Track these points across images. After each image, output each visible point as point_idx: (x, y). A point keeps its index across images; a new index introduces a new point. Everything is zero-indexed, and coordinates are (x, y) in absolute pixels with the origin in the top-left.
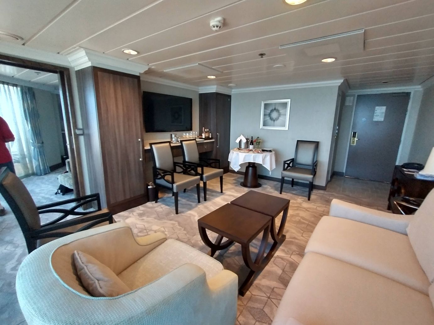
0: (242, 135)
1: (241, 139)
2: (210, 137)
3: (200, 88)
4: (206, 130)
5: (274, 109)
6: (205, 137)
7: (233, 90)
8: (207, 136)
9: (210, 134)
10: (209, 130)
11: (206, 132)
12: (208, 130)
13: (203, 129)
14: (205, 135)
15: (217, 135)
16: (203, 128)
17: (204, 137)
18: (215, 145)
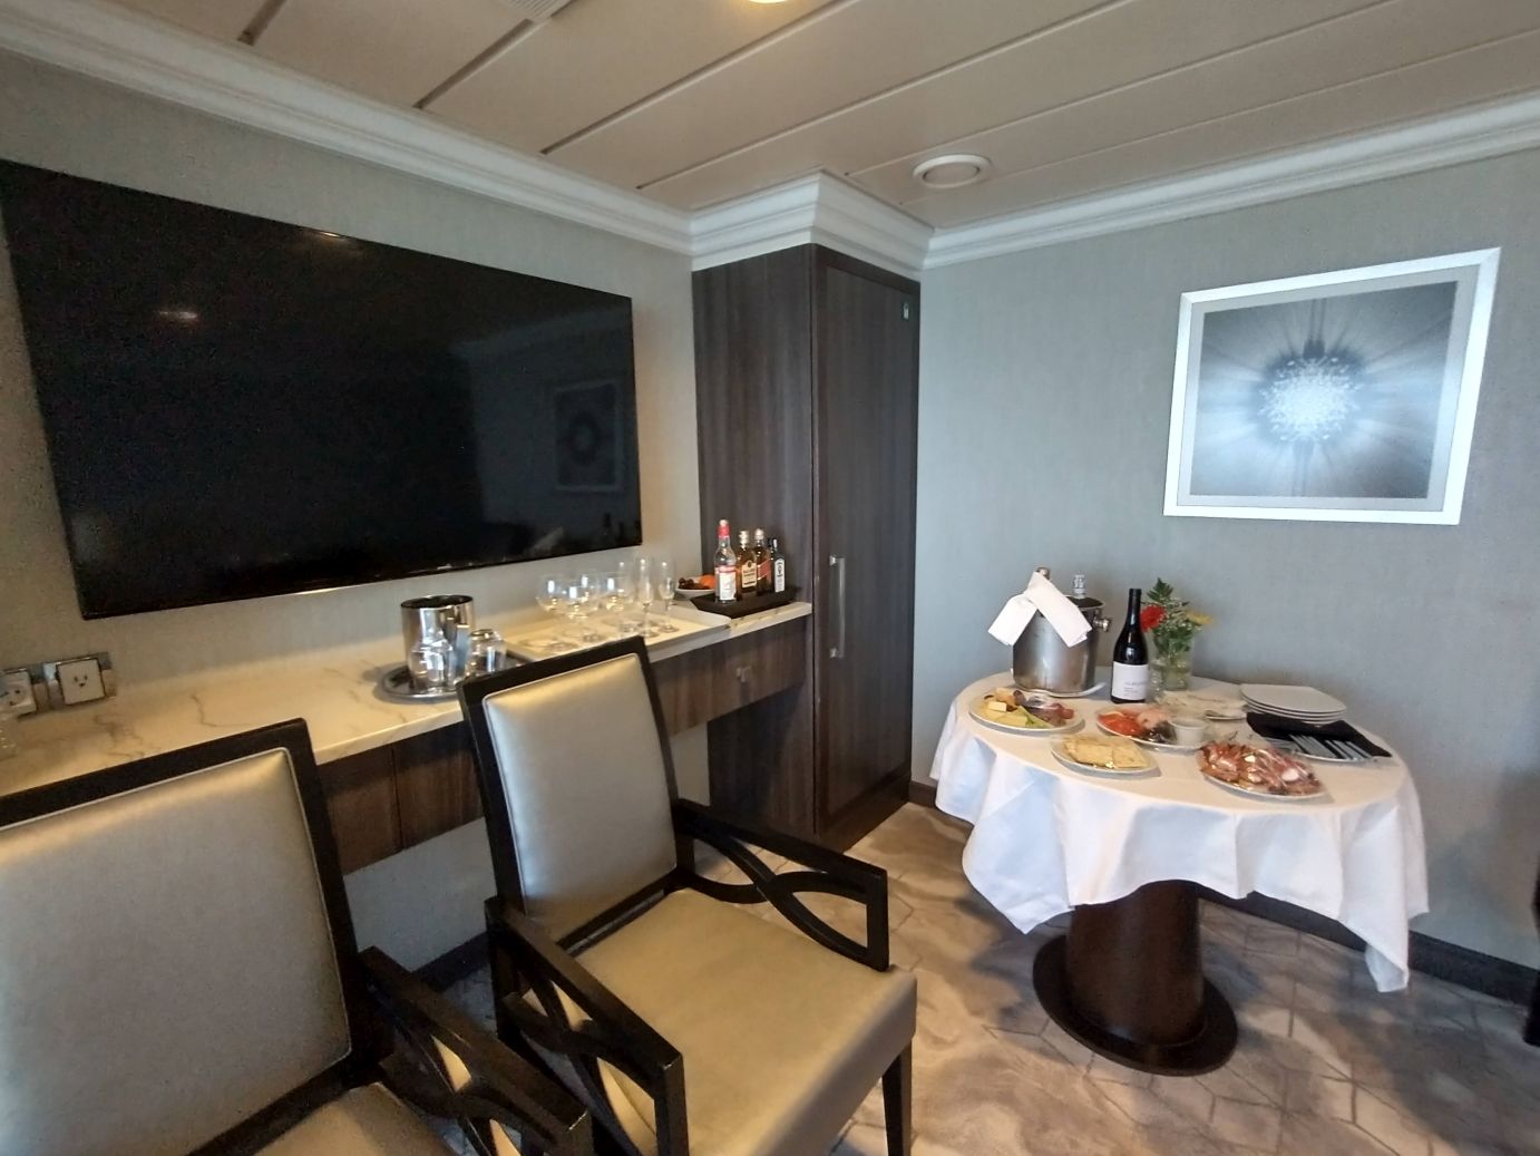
0: (1038, 577)
1: (1039, 615)
2: (780, 586)
3: (696, 226)
4: (744, 536)
5: (1300, 345)
6: (741, 592)
7: (935, 243)
8: (751, 580)
9: (780, 565)
10: (768, 541)
11: (744, 556)
12: (759, 534)
13: (724, 538)
14: (739, 577)
15: (828, 573)
16: (723, 523)
17: (727, 592)
18: (812, 638)
